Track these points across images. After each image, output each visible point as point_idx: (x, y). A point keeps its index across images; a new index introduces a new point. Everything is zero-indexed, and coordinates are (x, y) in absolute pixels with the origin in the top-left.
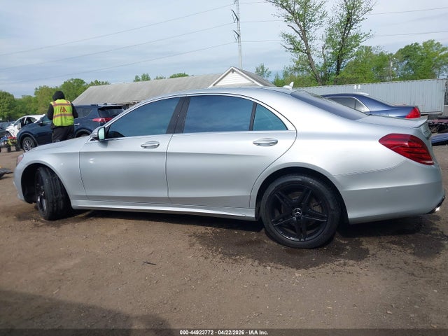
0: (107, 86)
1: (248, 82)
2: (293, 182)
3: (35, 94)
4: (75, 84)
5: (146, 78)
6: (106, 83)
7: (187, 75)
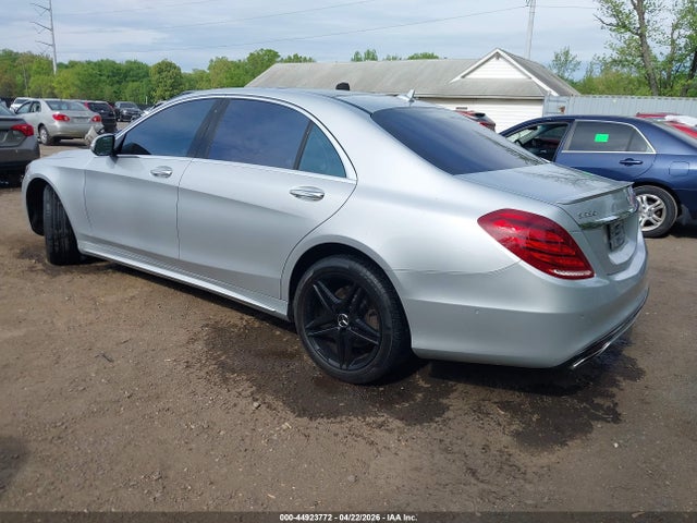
0: (310, 64)
1: (521, 77)
2: (336, 269)
3: (209, 69)
4: (266, 57)
5: (371, 56)
6: (310, 60)
7: (436, 57)
